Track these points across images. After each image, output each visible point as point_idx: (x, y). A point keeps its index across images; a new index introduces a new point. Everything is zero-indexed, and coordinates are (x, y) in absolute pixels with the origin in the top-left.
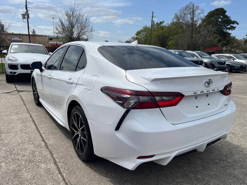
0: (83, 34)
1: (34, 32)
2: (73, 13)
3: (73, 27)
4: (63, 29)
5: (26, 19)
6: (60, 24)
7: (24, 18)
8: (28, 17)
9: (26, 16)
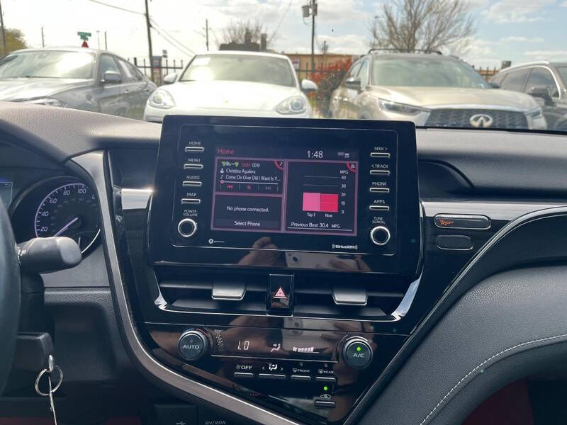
1: (325, 48)
3: (416, 25)
4: (391, 35)
5: (311, 16)
7: (306, 14)
8: (315, 11)
9: (311, 10)
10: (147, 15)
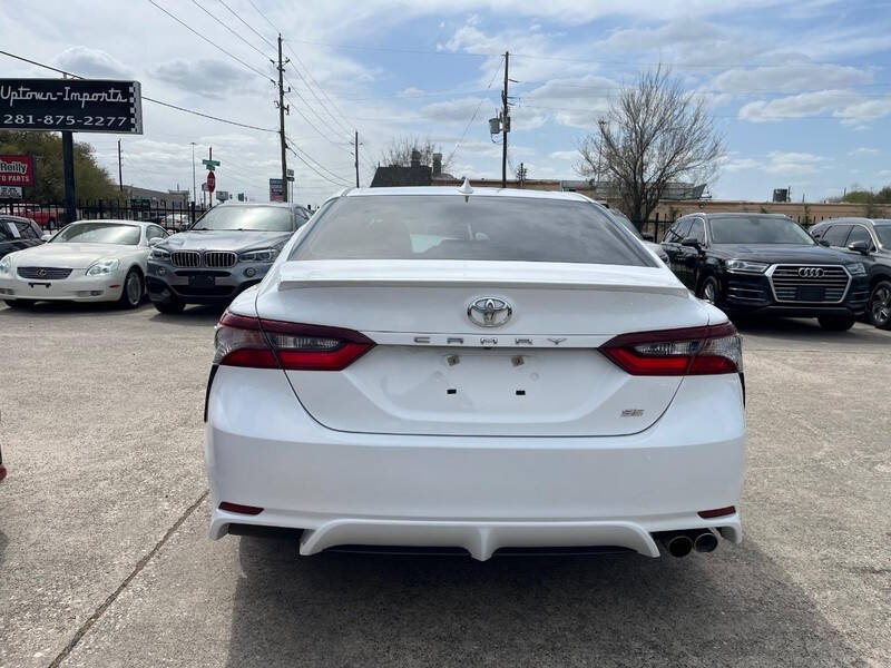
0: (683, 168)
1: (522, 172)
2: (647, 101)
3: (643, 146)
4: (610, 156)
5: (502, 133)
6: (599, 138)
7: (495, 130)
8: (507, 127)
9: (501, 124)
10: (282, 132)
